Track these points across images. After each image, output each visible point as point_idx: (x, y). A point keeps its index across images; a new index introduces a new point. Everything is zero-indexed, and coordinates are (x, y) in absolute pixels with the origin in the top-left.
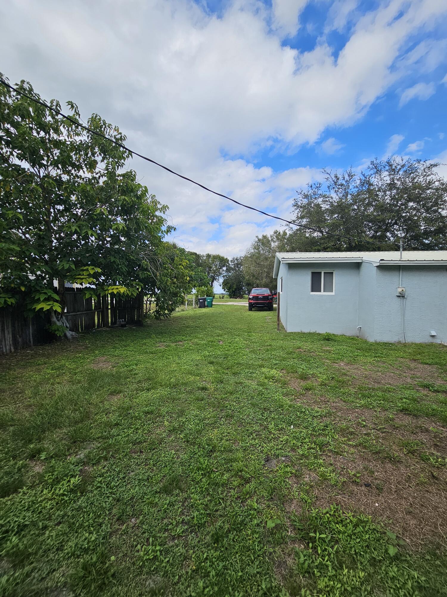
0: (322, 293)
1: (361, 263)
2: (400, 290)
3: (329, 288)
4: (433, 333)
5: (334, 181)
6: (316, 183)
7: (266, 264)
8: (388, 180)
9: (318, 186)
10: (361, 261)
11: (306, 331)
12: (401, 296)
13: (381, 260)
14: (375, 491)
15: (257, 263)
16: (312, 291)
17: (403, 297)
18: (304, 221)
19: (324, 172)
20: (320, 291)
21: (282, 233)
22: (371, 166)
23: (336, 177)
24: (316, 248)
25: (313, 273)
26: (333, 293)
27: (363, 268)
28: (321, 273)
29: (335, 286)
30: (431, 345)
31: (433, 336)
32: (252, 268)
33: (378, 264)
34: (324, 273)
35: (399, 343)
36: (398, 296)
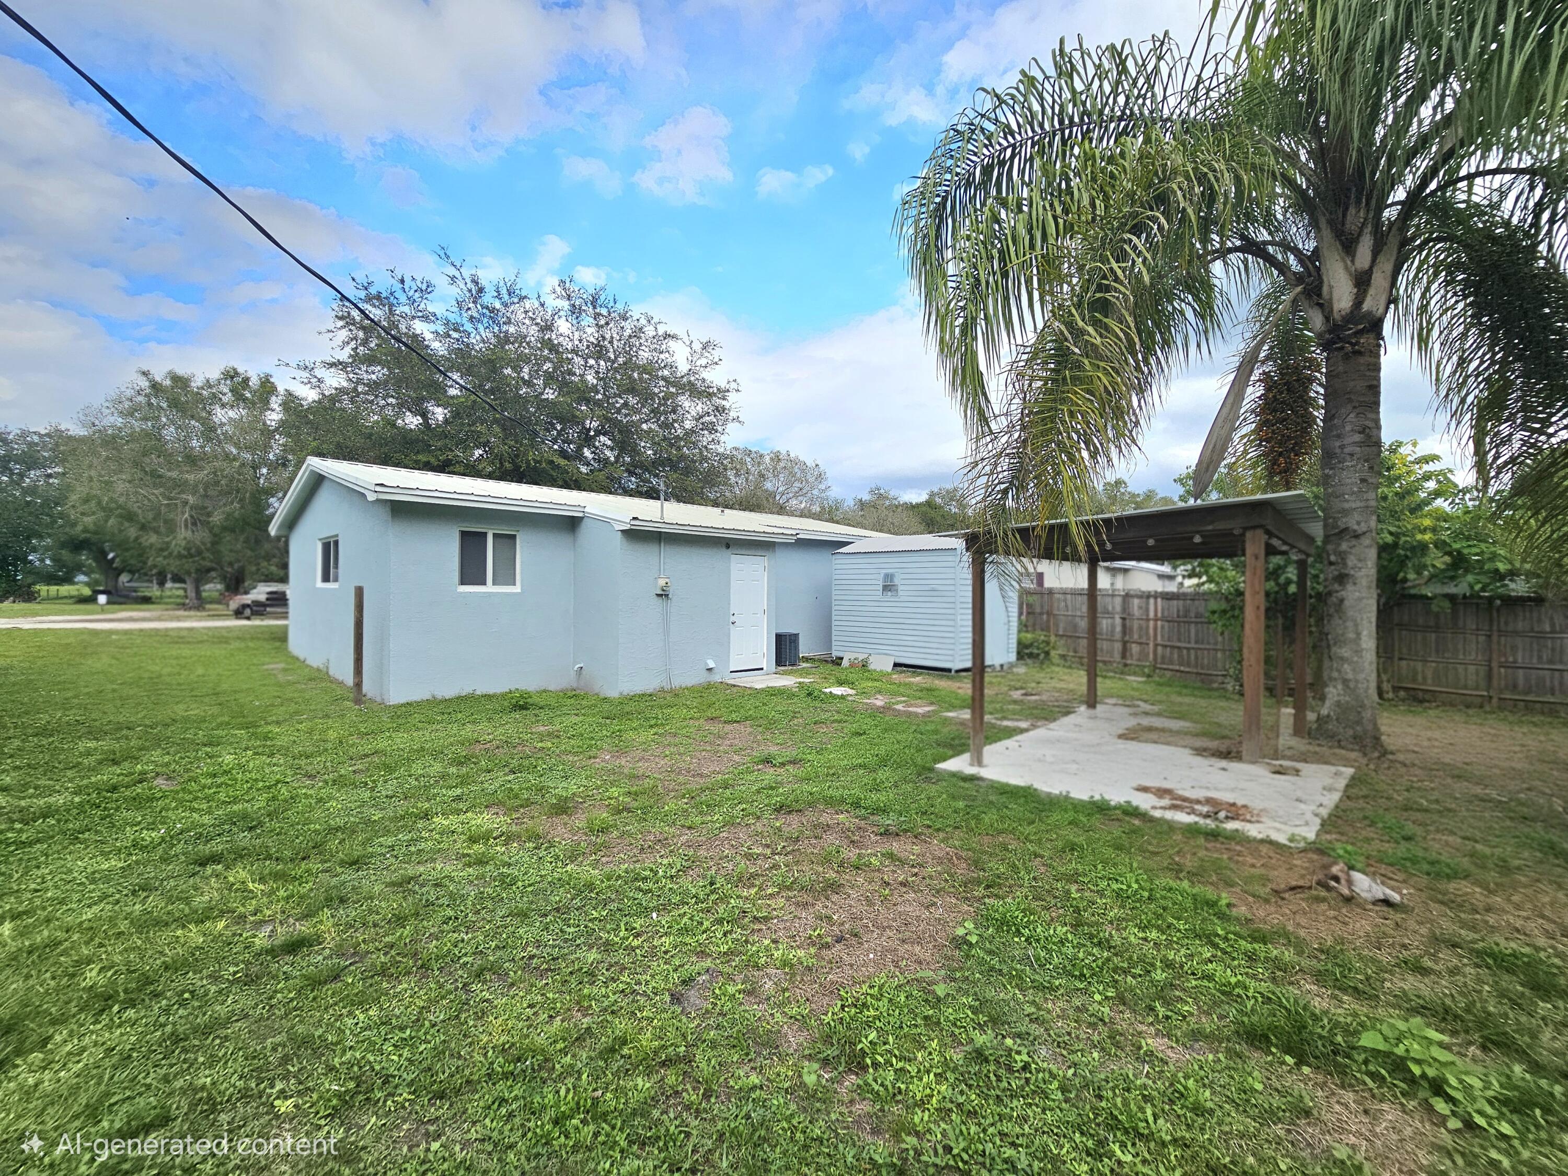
0: (489, 588)
1: (581, 518)
2: (662, 582)
3: (506, 575)
4: (711, 664)
5: (470, 291)
6: (419, 279)
7: (191, 477)
8: (591, 333)
9: (424, 288)
10: (581, 515)
11: (449, 692)
12: (663, 595)
13: (634, 518)
14: (854, 941)
15: (146, 472)
16: (463, 582)
17: (667, 596)
18: (378, 373)
19: (443, 256)
20: (483, 582)
21: (254, 382)
22: (558, 289)
23: (476, 282)
24: (422, 458)
25: (464, 535)
26: (517, 589)
27: (585, 528)
28: (485, 534)
29: (522, 570)
30: (709, 686)
31: (710, 670)
32: (120, 487)
33: (628, 527)
34: (494, 535)
35: (662, 690)
36: (658, 595)
